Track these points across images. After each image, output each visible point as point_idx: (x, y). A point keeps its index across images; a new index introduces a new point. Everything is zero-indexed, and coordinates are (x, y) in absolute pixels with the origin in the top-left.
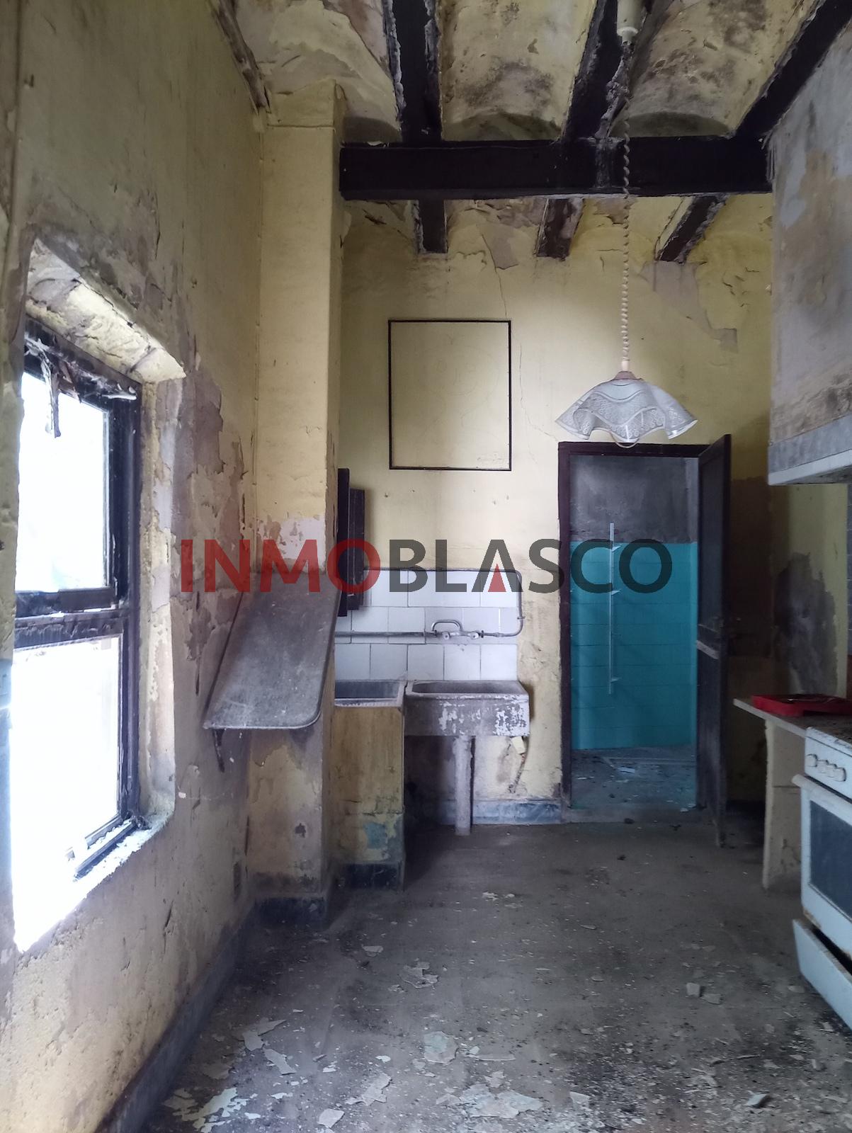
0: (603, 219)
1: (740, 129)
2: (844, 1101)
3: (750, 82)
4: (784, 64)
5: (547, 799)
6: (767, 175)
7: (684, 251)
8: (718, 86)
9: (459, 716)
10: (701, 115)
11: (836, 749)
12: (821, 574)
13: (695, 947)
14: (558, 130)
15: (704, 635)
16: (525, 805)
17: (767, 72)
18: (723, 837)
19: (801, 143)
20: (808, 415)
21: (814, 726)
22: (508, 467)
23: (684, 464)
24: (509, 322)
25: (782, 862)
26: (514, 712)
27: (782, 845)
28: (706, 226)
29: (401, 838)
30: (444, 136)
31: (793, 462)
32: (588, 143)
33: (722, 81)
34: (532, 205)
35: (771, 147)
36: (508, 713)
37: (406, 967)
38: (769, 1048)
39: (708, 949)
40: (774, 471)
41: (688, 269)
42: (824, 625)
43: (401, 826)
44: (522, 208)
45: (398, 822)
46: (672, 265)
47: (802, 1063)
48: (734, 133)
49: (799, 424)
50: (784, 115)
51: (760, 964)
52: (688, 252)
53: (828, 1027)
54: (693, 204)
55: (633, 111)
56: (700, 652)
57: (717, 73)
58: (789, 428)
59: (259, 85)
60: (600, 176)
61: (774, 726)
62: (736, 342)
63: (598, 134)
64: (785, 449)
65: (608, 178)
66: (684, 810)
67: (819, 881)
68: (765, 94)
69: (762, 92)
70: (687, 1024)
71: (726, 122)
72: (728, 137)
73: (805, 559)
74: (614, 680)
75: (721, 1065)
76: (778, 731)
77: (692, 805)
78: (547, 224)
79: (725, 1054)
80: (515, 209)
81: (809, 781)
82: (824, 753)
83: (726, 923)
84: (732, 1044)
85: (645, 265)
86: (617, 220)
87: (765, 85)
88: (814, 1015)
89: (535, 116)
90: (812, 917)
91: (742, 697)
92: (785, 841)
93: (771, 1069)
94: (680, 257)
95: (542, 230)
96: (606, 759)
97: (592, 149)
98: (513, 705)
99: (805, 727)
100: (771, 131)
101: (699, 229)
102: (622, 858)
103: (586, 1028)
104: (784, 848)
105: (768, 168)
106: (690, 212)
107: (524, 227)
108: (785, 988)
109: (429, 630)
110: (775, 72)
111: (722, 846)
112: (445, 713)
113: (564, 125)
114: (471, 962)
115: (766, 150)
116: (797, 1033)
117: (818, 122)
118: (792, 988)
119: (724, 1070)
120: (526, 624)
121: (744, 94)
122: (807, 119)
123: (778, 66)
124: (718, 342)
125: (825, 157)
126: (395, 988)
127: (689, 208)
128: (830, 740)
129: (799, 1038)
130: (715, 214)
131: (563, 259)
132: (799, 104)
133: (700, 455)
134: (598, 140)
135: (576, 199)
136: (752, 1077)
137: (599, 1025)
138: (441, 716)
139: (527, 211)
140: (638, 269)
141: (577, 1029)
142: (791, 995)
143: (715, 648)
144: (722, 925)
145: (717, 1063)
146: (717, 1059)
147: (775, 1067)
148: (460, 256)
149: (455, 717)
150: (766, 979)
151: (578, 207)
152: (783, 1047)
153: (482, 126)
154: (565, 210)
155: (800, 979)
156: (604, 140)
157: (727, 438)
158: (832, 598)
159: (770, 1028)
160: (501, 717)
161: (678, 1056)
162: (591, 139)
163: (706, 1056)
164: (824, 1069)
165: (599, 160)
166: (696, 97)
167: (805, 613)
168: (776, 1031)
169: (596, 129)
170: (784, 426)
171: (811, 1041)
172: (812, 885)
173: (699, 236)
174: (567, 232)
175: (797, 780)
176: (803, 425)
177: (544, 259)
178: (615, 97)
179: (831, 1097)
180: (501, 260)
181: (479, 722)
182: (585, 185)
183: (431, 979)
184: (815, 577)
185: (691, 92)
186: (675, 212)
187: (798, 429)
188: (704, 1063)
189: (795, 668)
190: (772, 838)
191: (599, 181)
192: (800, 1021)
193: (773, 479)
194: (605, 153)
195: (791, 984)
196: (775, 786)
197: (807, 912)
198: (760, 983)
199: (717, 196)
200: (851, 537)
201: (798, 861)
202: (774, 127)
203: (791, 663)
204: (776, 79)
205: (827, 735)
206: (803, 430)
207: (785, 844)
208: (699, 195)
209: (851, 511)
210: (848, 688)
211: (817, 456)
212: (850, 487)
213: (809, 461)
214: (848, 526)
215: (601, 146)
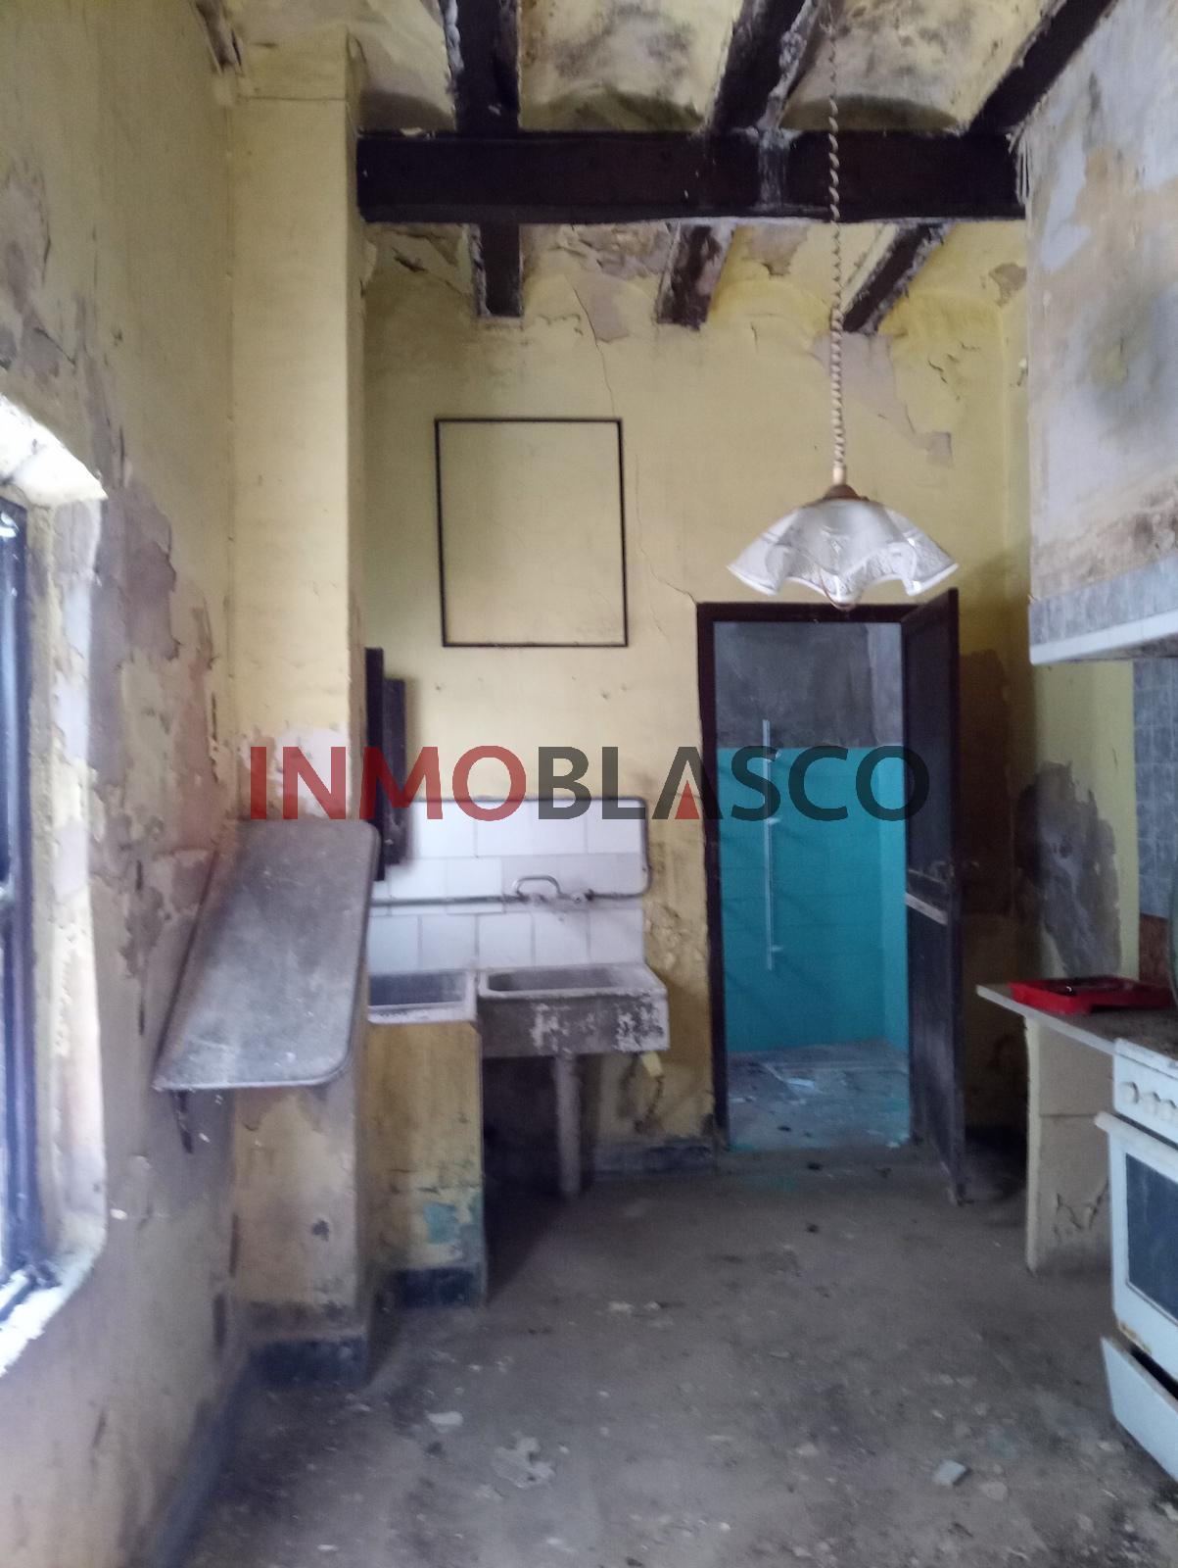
0: (755, 268)
1: (978, 122)
3: (996, 45)
4: (1054, 12)
5: (693, 1139)
6: (1018, 192)
7: (876, 313)
8: (945, 52)
9: (561, 1024)
10: (913, 99)
11: (1171, 1077)
12: (1090, 794)
13: (947, 1380)
14: (698, 119)
15: (915, 885)
16: (659, 1150)
17: (1026, 25)
18: (961, 1190)
19: (1076, 140)
20: (1100, 556)
21: (1127, 1035)
22: (620, 639)
23: (865, 632)
24: (619, 423)
25: (1056, 1230)
26: (645, 1016)
27: (1055, 1203)
28: (910, 278)
29: (480, 1224)
30: (523, 122)
31: (1074, 629)
32: (746, 136)
33: (951, 44)
34: (652, 243)
35: (1022, 149)
36: (637, 1018)
37: (501, 1451)
38: (1093, 1560)
39: (966, 1382)
40: (1038, 642)
41: (879, 344)
42: (1097, 868)
43: (479, 1206)
44: (637, 248)
45: (474, 1199)
46: (856, 339)
48: (967, 127)
49: (1084, 570)
50: (1044, 98)
51: (1048, 1404)
52: (880, 318)
53: (1172, 1512)
54: (895, 242)
55: (815, 90)
56: (912, 914)
57: (944, 32)
58: (1065, 579)
59: (224, 27)
60: (766, 190)
61: (1038, 1027)
62: (951, 452)
63: (762, 122)
64: (1059, 610)
65: (779, 193)
66: (893, 1145)
67: (1140, 1277)
68: (1021, 63)
69: (1015, 60)
70: (957, 1526)
71: (952, 111)
72: (957, 133)
73: (1063, 772)
74: (775, 949)
76: (1048, 1037)
77: (904, 1136)
78: (676, 271)
80: (624, 250)
81: (1124, 1125)
82: (1147, 1082)
83: (984, 1334)
84: (1034, 1557)
85: (817, 339)
86: (776, 269)
87: (1020, 52)
88: (1147, 1492)
89: (662, 98)
90: (1133, 1334)
91: (989, 981)
92: (1059, 1198)
94: (868, 326)
95: (668, 282)
96: (769, 1067)
97: (751, 149)
98: (643, 1005)
99: (1111, 1035)
100: (1022, 124)
101: (901, 282)
102: (813, 1229)
103: (801, 1545)
104: (1058, 1209)
105: (1018, 181)
106: (890, 255)
107: (638, 279)
108: (1097, 1446)
109: (511, 892)
110: (1039, 25)
111: (960, 1204)
112: (539, 1020)
113: (711, 108)
114: (605, 1431)
115: (1014, 154)
116: (1129, 1528)
117: (1105, 104)
118: (1105, 1446)
120: (656, 877)
121: (984, 64)
122: (1086, 101)
123: (1045, 17)
124: (925, 452)
125: (1120, 156)
126: (484, 1492)
127: (890, 249)
128: (1158, 1060)
129: (1132, 1537)
130: (924, 258)
131: (696, 328)
132: (1070, 80)
133: (904, 619)
134: (761, 134)
135: (723, 227)
137: (822, 1539)
138: (533, 1025)
139: (644, 252)
140: (807, 344)
141: (785, 1549)
142: (1105, 1459)
143: (941, 907)
144: (980, 1337)
148: (541, 323)
149: (555, 1026)
150: (1062, 1433)
151: (724, 245)
152: (1111, 1555)
153: (578, 111)
154: (705, 249)
155: (1113, 1429)
156: (772, 133)
157: (953, 595)
158: (1110, 829)
159: (1086, 1523)
160: (626, 1024)
162: (751, 132)
165: (764, 165)
166: (909, 71)
167: (1065, 851)
168: (1095, 1525)
169: (760, 113)
170: (1056, 577)
171: (1153, 1543)
172: (1131, 1284)
173: (899, 293)
174: (704, 286)
175: (1103, 1121)
176: (1091, 572)
177: (669, 328)
178: (794, 58)
180: (604, 329)
181: (591, 1032)
182: (743, 204)
183: (542, 1470)
184: (1081, 796)
185: (903, 63)
186: (865, 256)
187: (1083, 578)
189: (1049, 929)
190: (1039, 1194)
191: (765, 195)
192: (1130, 1505)
193: (1038, 655)
194: (774, 153)
195: (1102, 1439)
196: (1043, 1116)
197: (1124, 1328)
198: (1056, 1441)
199: (936, 226)
200: (1140, 739)
201: (1079, 1227)
202: (1028, 118)
203: (1043, 925)
204: (1041, 36)
205: (1152, 1053)
206: (1091, 580)
207: (1060, 1203)
208: (913, 223)
209: (1140, 700)
210: (1142, 963)
211: (1118, 618)
212: (1136, 666)
213: (1105, 627)
214: (1136, 722)
215: (765, 143)
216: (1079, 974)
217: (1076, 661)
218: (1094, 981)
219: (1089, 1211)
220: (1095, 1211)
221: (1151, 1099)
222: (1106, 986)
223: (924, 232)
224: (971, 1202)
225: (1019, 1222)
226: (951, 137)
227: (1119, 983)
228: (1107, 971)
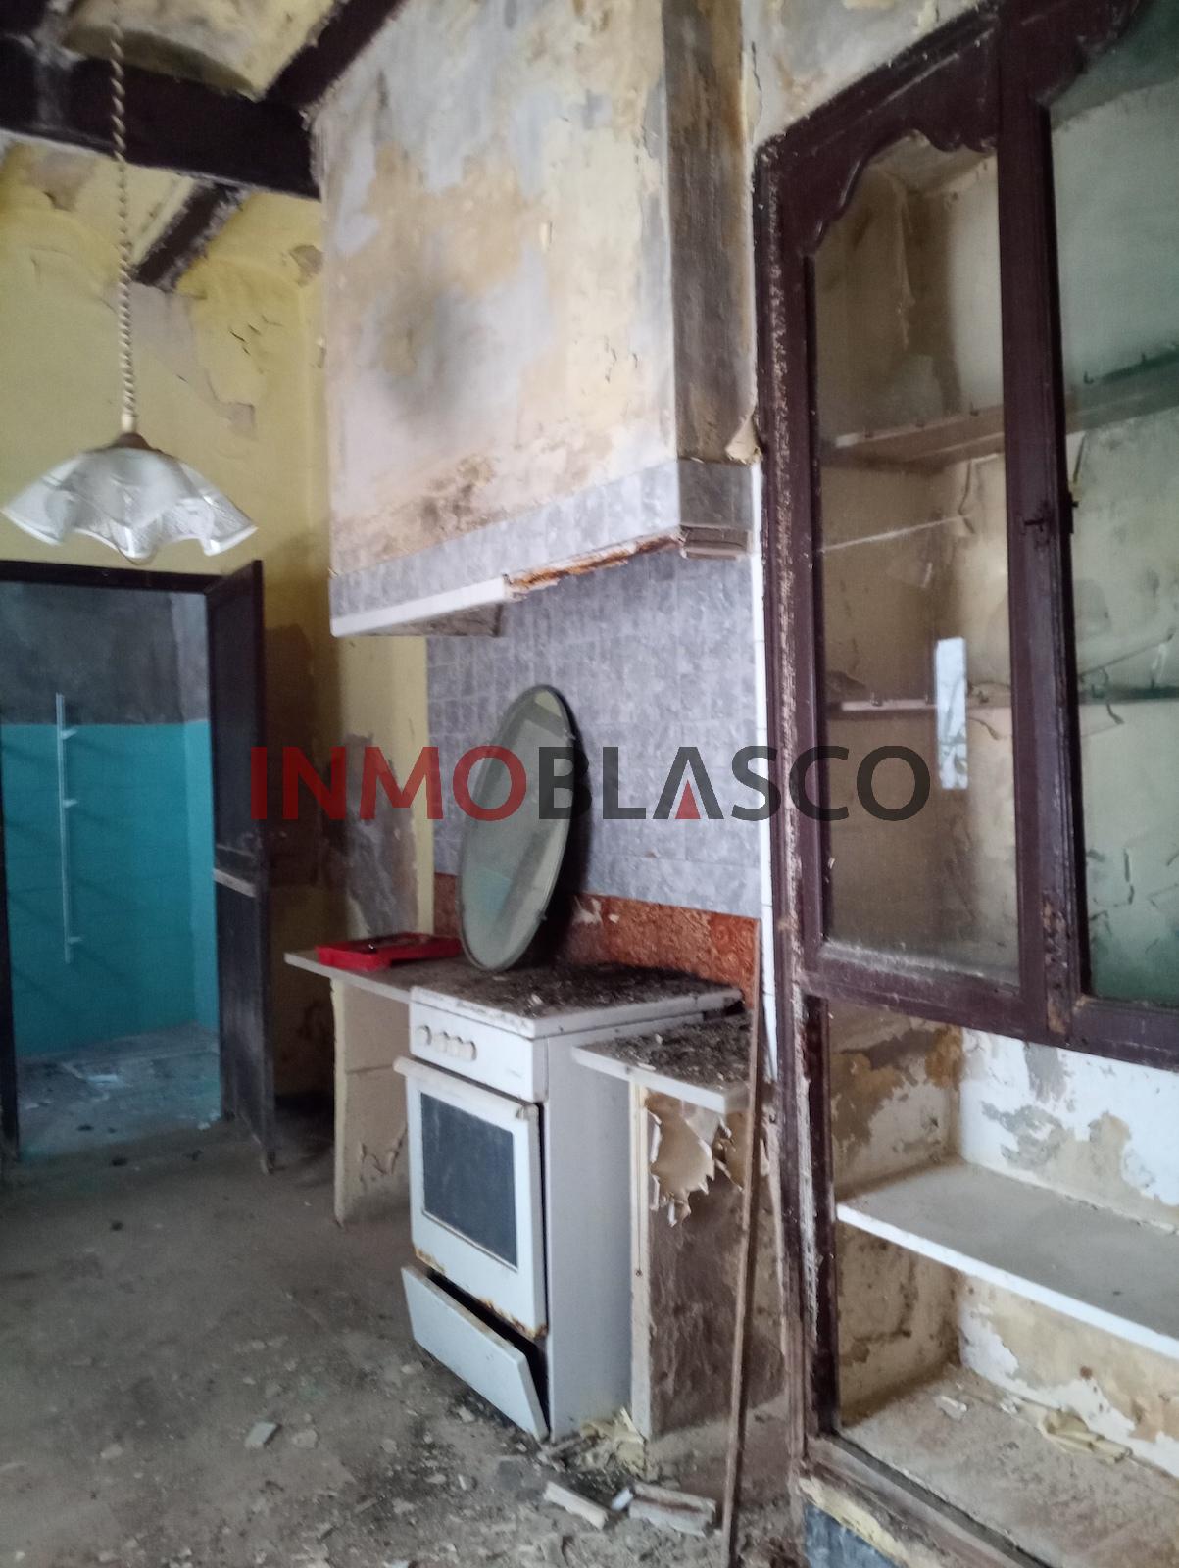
0: (36, 195)
1: (273, 91)
2: (512, 1526)
3: (289, 18)
6: (312, 170)
7: (173, 269)
8: (240, 13)
10: (208, 53)
11: (458, 1015)
13: (258, 1345)
15: (224, 860)
18: (271, 1158)
19: (366, 131)
20: (393, 535)
21: (422, 983)
23: (169, 604)
25: (361, 1179)
27: (361, 1153)
28: (207, 239)
31: (372, 603)
35: (316, 130)
38: (397, 1478)
39: (276, 1343)
40: (340, 614)
41: (177, 304)
42: (397, 833)
46: (152, 293)
47: (446, 1487)
48: (262, 94)
49: (379, 547)
50: (336, 84)
51: (355, 1343)
52: (178, 275)
53: (465, 1414)
54: (192, 198)
55: (99, 16)
56: (221, 889)
58: (363, 554)
60: (44, 109)
61: (343, 986)
62: (255, 425)
63: (40, 34)
64: (357, 584)
65: (59, 115)
66: (203, 1126)
67: (437, 1205)
68: (314, 42)
69: (308, 37)
70: (268, 1483)
71: (247, 74)
72: (252, 98)
73: (366, 744)
74: (73, 940)
75: (334, 1534)
76: (352, 994)
77: (215, 1115)
79: (336, 1512)
81: (419, 1066)
82: (438, 1023)
83: (295, 1293)
84: (343, 1492)
85: (110, 284)
86: (61, 200)
87: (312, 30)
88: (444, 1402)
90: (430, 1259)
91: (295, 949)
92: (364, 1148)
93: (404, 1514)
94: (165, 282)
96: (68, 1067)
97: (27, 62)
99: (406, 985)
100: (316, 104)
101: (199, 241)
102: (117, 1227)
103: (106, 1549)
104: (363, 1159)
105: (312, 160)
106: (186, 211)
108: (400, 1371)
110: (332, 10)
111: (271, 1171)
115: (308, 134)
116: (428, 1439)
117: (392, 101)
118: (407, 1369)
119: (339, 1541)
121: (278, 36)
122: (375, 96)
124: (227, 421)
125: (406, 156)
127: (187, 204)
128: (448, 1002)
129: (431, 1447)
130: (222, 221)
132: (360, 71)
133: (208, 590)
134: (38, 46)
136: (382, 1537)
137: (127, 1536)
140: (97, 288)
142: (407, 1381)
143: (248, 879)
144: (290, 1296)
145: (328, 1533)
146: (327, 1526)
147: (409, 1507)
150: (367, 1368)
152: (413, 1469)
155: (413, 1351)
156: (51, 49)
157: (257, 566)
159: (390, 1445)
161: (267, 1544)
163: (309, 1528)
164: (475, 1483)
165: (42, 81)
166: (201, 22)
168: (398, 1445)
169: (37, 23)
170: (354, 552)
171: (450, 1446)
172: (426, 1213)
173: (197, 252)
175: (401, 1066)
176: (387, 549)
179: (496, 1528)
182: (17, 118)
185: (195, 11)
186: (159, 207)
187: (378, 555)
188: (307, 1540)
189: (356, 896)
190: (346, 1148)
191: (43, 114)
192: (428, 1417)
193: (339, 627)
194: (53, 71)
195: (404, 1364)
196: (349, 1073)
197: (421, 1254)
198: (362, 1375)
199: (234, 189)
200: (433, 711)
201: (383, 1172)
202: (322, 100)
203: (348, 892)
204: (333, 20)
205: (442, 996)
206: (386, 557)
207: (365, 1152)
208: (209, 180)
209: (432, 675)
210: (437, 918)
211: (410, 594)
212: (429, 642)
213: (399, 601)
214: (430, 695)
215: (44, 58)
216: (381, 932)
217: (373, 634)
218: (392, 938)
219: (391, 1155)
220: (397, 1154)
221: (442, 1037)
222: (404, 941)
223: (221, 193)
224: (283, 1168)
225: (329, 1179)
226: (246, 100)
227: (416, 937)
228: (406, 928)
